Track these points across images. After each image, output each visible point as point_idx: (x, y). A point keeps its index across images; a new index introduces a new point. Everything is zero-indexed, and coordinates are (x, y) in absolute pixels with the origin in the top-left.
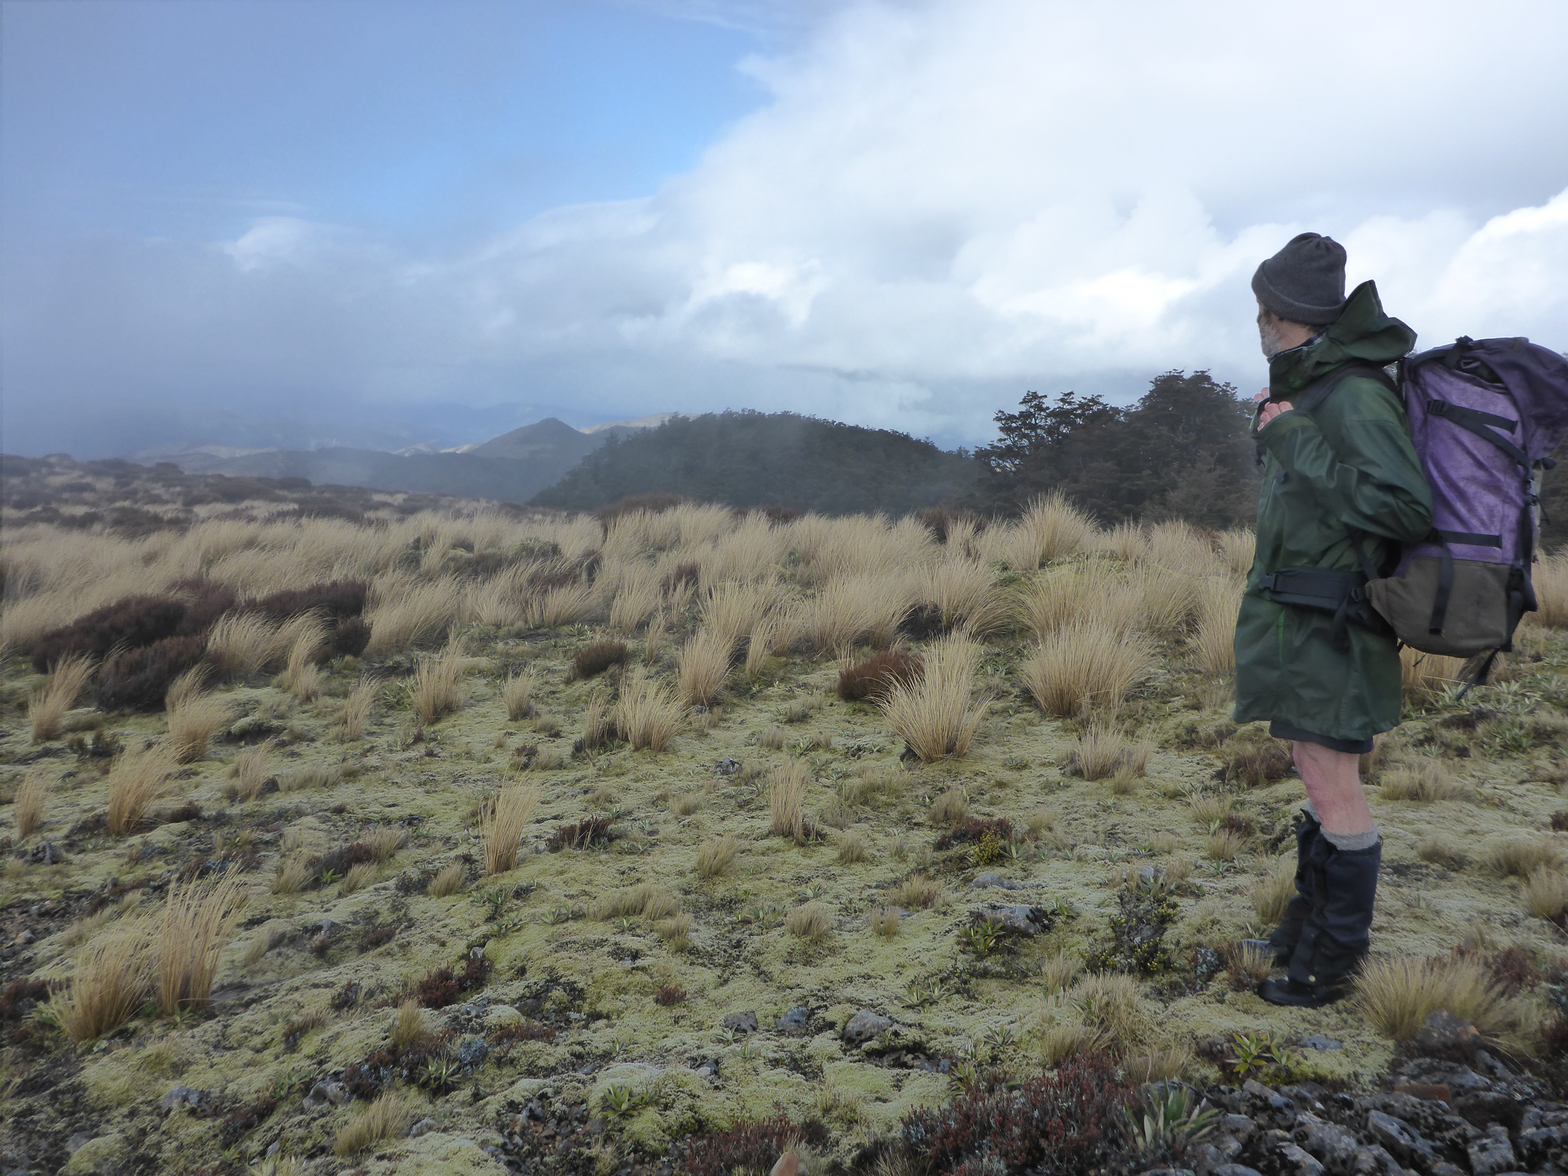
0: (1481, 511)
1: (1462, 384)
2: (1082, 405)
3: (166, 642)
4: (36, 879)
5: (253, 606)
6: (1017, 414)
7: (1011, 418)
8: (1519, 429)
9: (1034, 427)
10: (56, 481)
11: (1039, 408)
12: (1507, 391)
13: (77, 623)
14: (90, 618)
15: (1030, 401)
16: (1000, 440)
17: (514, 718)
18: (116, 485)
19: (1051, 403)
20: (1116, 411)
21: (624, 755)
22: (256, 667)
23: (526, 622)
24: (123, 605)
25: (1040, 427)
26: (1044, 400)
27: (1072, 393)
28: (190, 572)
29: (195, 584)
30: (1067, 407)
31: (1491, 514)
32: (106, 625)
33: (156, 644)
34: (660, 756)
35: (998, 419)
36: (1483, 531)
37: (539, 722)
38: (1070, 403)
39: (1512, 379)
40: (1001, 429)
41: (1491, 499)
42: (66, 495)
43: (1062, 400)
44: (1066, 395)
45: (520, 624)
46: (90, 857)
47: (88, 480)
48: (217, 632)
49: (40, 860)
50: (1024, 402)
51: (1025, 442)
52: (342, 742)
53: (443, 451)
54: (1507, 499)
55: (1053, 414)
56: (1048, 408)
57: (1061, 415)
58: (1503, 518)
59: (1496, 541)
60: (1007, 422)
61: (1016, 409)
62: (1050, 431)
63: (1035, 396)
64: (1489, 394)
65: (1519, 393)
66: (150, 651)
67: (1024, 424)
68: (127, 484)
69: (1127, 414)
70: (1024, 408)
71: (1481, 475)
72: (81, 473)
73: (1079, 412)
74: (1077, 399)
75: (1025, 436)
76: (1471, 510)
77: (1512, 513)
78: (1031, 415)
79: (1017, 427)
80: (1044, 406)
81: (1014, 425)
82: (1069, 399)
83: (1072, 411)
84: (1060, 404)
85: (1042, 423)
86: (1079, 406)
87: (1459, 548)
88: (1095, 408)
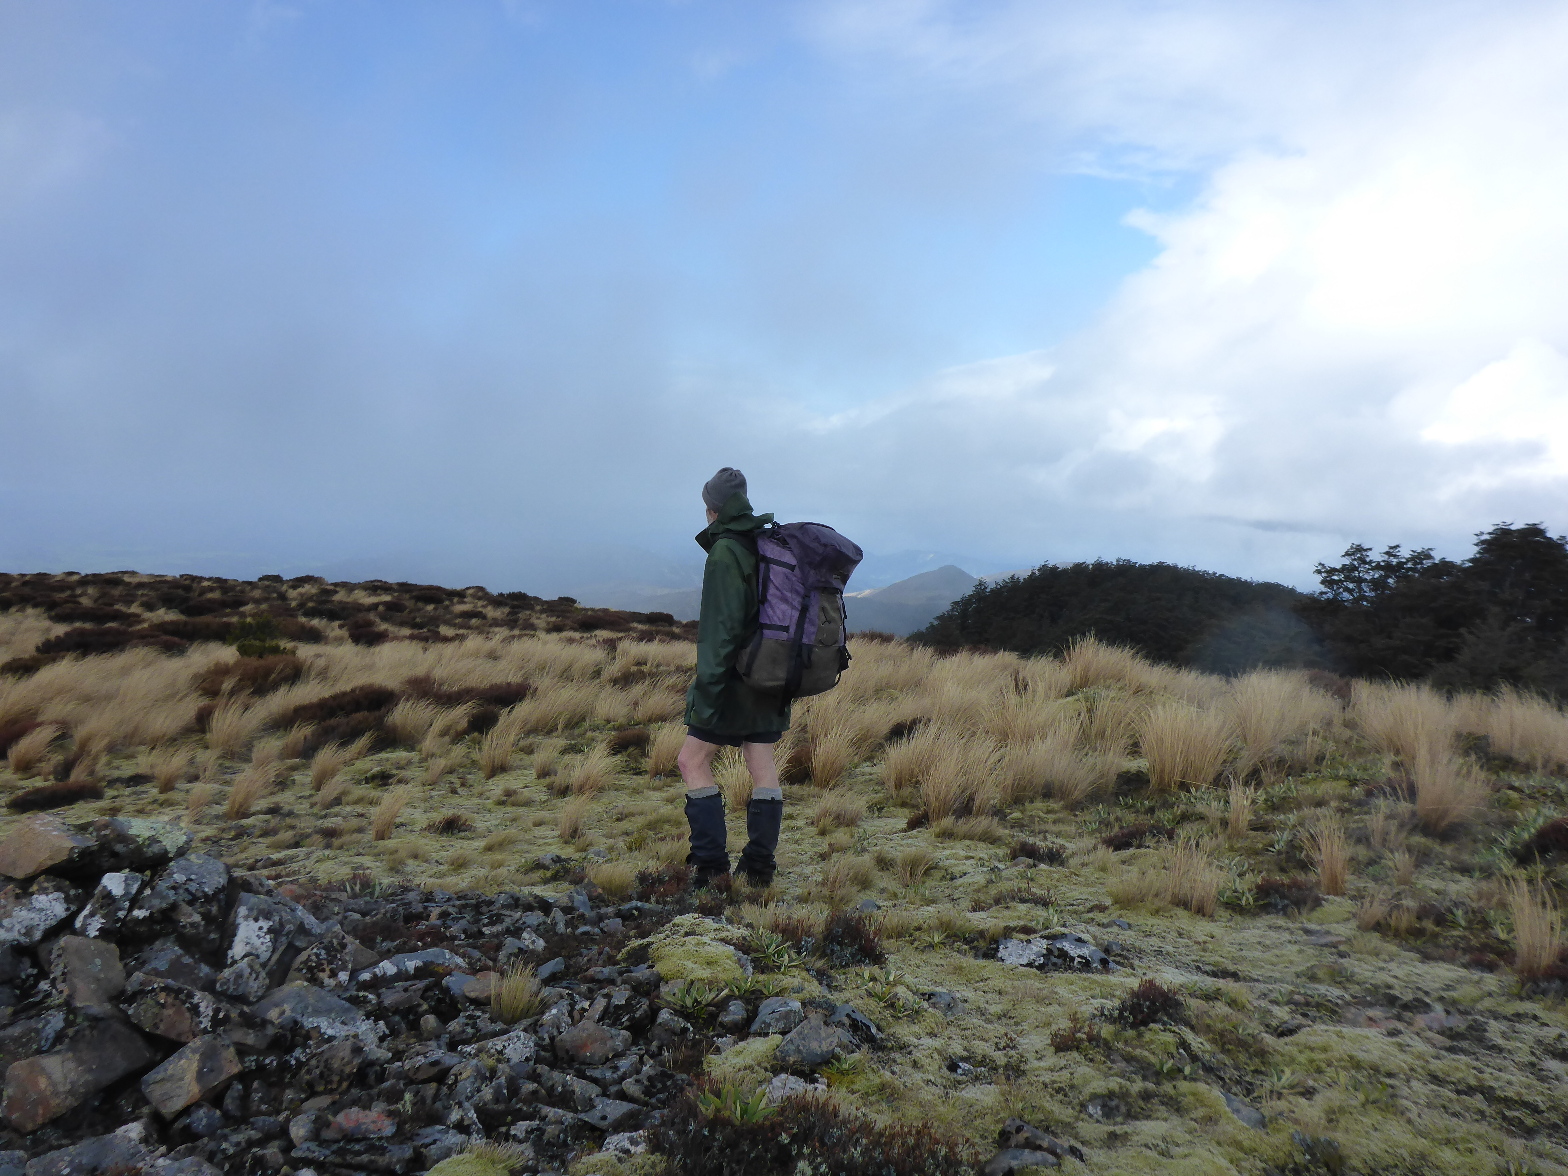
0: (778, 612)
1: (773, 546)
2: (1413, 559)
6: (1338, 567)
7: (1333, 571)
8: (797, 570)
9: (1360, 581)
11: (1363, 561)
12: (790, 550)
15: (1353, 554)
16: (1322, 593)
19: (1376, 556)
20: (1452, 565)
25: (1365, 580)
26: (1369, 553)
27: (1398, 546)
30: (1394, 561)
31: (784, 613)
35: (1319, 572)
36: (779, 623)
38: (1395, 556)
39: (792, 543)
40: (1322, 582)
41: (784, 607)
43: (1387, 553)
44: (1391, 548)
50: (1347, 554)
51: (1346, 595)
54: (793, 607)
55: (1378, 567)
56: (1371, 562)
57: (1388, 568)
58: (791, 617)
59: (786, 629)
60: (1328, 575)
61: (1337, 562)
62: (1376, 584)
63: (1359, 549)
64: (782, 551)
65: (796, 551)
67: (1347, 577)
69: (1465, 568)
70: (1347, 561)
71: (778, 593)
73: (1409, 565)
74: (1405, 553)
75: (1347, 589)
76: (774, 612)
77: (796, 614)
78: (1355, 569)
79: (1340, 580)
80: (1368, 559)
81: (1336, 578)
82: (1395, 552)
83: (1400, 565)
84: (1386, 557)
85: (1368, 577)
86: (1408, 560)
87: (767, 632)
88: (1427, 563)
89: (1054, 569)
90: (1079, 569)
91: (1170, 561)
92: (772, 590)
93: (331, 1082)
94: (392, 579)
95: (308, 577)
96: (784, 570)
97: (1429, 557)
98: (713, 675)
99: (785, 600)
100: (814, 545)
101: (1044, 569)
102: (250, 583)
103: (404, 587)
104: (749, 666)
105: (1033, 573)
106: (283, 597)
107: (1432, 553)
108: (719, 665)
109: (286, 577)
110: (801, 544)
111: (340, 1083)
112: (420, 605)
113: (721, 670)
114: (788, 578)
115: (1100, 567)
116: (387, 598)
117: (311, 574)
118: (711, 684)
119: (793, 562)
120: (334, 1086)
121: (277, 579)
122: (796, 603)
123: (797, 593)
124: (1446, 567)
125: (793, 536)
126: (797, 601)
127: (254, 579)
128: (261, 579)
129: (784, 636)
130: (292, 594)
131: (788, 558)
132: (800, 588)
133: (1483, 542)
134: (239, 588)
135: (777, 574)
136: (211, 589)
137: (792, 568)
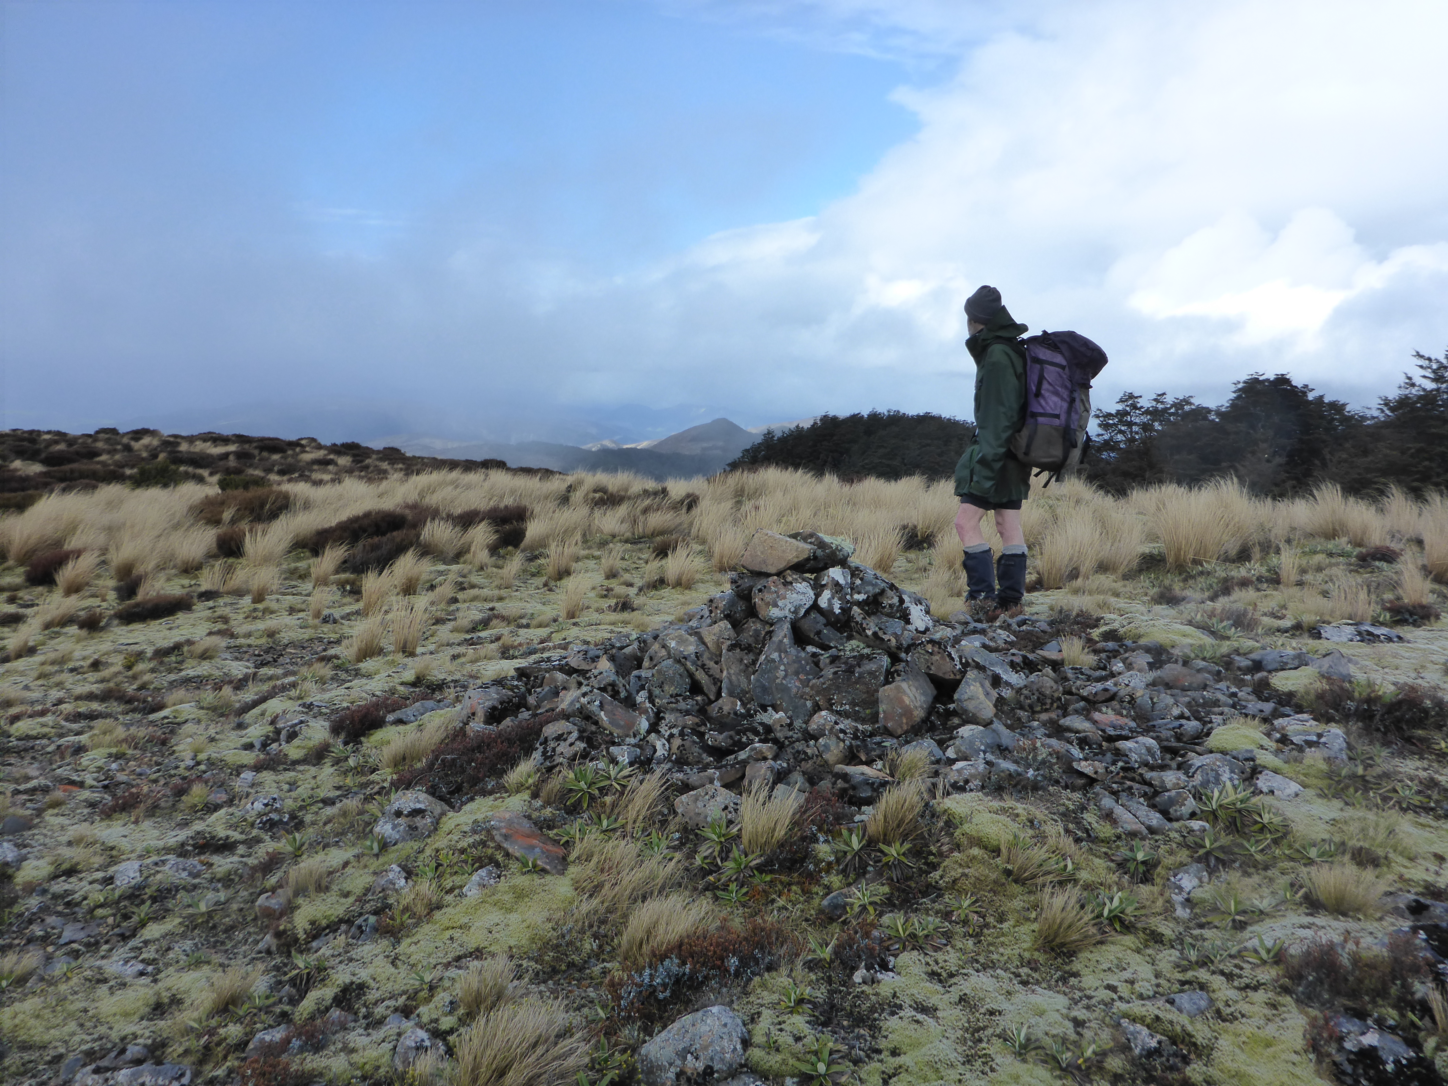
0: (1051, 403)
1: (1044, 350)
2: (1174, 405)
3: (395, 533)
4: (325, 630)
5: (449, 517)
6: (1113, 412)
7: (1109, 415)
8: (1067, 369)
9: (1130, 424)
10: (307, 457)
11: (1134, 407)
12: (1061, 353)
13: (337, 525)
14: (345, 522)
15: (1126, 400)
16: (1099, 435)
17: (608, 578)
18: (353, 461)
19: (1145, 403)
20: (1208, 411)
21: (666, 592)
22: (451, 555)
23: (633, 534)
24: (367, 515)
25: (1136, 424)
26: (1139, 400)
27: (1164, 394)
28: (410, 501)
29: (414, 507)
30: (1160, 406)
31: (1055, 404)
32: (356, 526)
33: (388, 535)
34: (687, 591)
35: (1097, 415)
36: (1051, 412)
37: (622, 580)
38: (1162, 403)
39: (1064, 348)
40: (1100, 425)
41: (1055, 399)
42: (315, 467)
43: (1155, 400)
44: (1159, 396)
45: (628, 535)
46: (353, 623)
47: (332, 457)
48: (426, 529)
49: (327, 622)
50: (1121, 401)
51: (1120, 437)
52: (500, 588)
53: (625, 447)
54: (1063, 399)
55: (1147, 412)
56: (1142, 407)
57: (1154, 413)
58: (1061, 407)
59: (1057, 416)
60: (1105, 419)
61: (1113, 407)
62: (1146, 427)
63: (1131, 396)
64: (1054, 354)
65: (1067, 354)
66: (384, 539)
67: (1120, 421)
68: (362, 461)
69: (1218, 413)
70: (1120, 407)
71: (1051, 388)
72: (326, 452)
73: (1172, 410)
74: (1169, 399)
75: (1121, 432)
76: (1047, 403)
77: (1065, 405)
78: (1127, 413)
79: (1114, 424)
80: (1139, 405)
81: (1111, 422)
82: (1162, 399)
83: (1166, 410)
84: (1154, 403)
85: (1138, 421)
86: (1172, 406)
87: (1041, 419)
88: (1187, 408)
89: (835, 419)
90: (855, 420)
91: (935, 412)
92: (1045, 385)
93: (1045, 704)
94: (227, 431)
95: (143, 429)
96: (1057, 369)
97: (1189, 403)
98: (996, 454)
99: (1056, 393)
100: (1083, 349)
101: (825, 419)
102: (90, 436)
103: (241, 439)
104: (1029, 446)
105: (815, 423)
106: (128, 448)
107: (1192, 400)
108: (1001, 446)
109: (122, 430)
110: (1071, 348)
111: (1052, 704)
112: (265, 454)
113: (1003, 450)
114: (1061, 377)
115: (874, 417)
116: (232, 448)
117: (146, 427)
118: (994, 460)
119: (1064, 362)
120: (1048, 707)
121: (114, 431)
122: (1065, 396)
123: (1066, 387)
124: (1202, 412)
125: (1064, 342)
126: (1065, 394)
127: (92, 432)
128: (97, 432)
129: (1056, 422)
130: (136, 445)
131: (1059, 359)
132: (1068, 384)
133: (1240, 390)
134: (80, 441)
135: (1051, 373)
136: (56, 442)
137: (1063, 367)
